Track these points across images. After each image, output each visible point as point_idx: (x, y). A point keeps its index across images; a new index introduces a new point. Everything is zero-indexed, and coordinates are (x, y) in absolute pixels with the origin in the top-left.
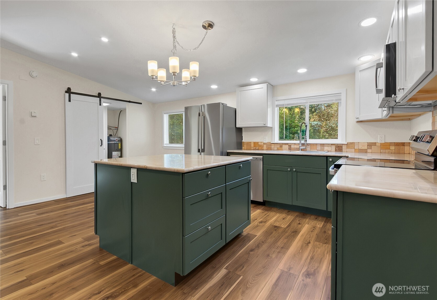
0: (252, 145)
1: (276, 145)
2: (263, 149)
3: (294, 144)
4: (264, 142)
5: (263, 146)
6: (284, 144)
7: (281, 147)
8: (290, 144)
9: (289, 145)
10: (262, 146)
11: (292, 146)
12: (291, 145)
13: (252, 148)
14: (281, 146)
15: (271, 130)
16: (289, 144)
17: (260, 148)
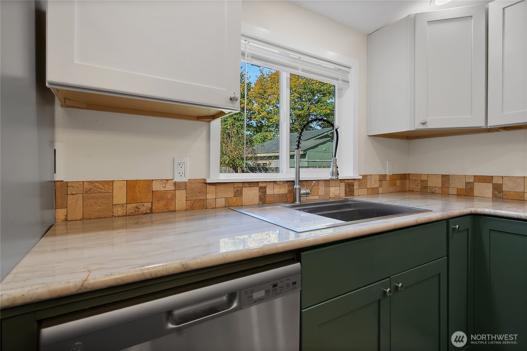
0: (120, 196)
1: (221, 188)
2: (172, 208)
3: (272, 184)
4: (178, 179)
5: (174, 196)
6: (247, 185)
7: (238, 193)
8: (264, 185)
9: (261, 188)
10: (169, 196)
11: (269, 191)
12: (265, 188)
13: (119, 211)
14: (237, 191)
15: (204, 133)
16: (260, 185)
17: (159, 205)
